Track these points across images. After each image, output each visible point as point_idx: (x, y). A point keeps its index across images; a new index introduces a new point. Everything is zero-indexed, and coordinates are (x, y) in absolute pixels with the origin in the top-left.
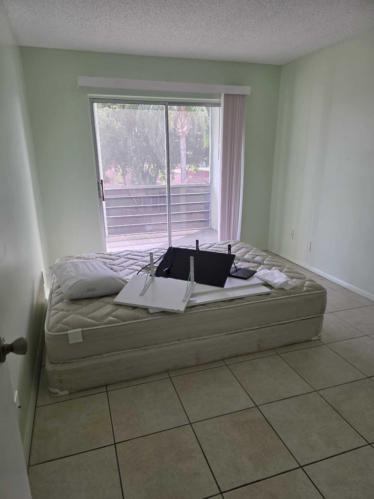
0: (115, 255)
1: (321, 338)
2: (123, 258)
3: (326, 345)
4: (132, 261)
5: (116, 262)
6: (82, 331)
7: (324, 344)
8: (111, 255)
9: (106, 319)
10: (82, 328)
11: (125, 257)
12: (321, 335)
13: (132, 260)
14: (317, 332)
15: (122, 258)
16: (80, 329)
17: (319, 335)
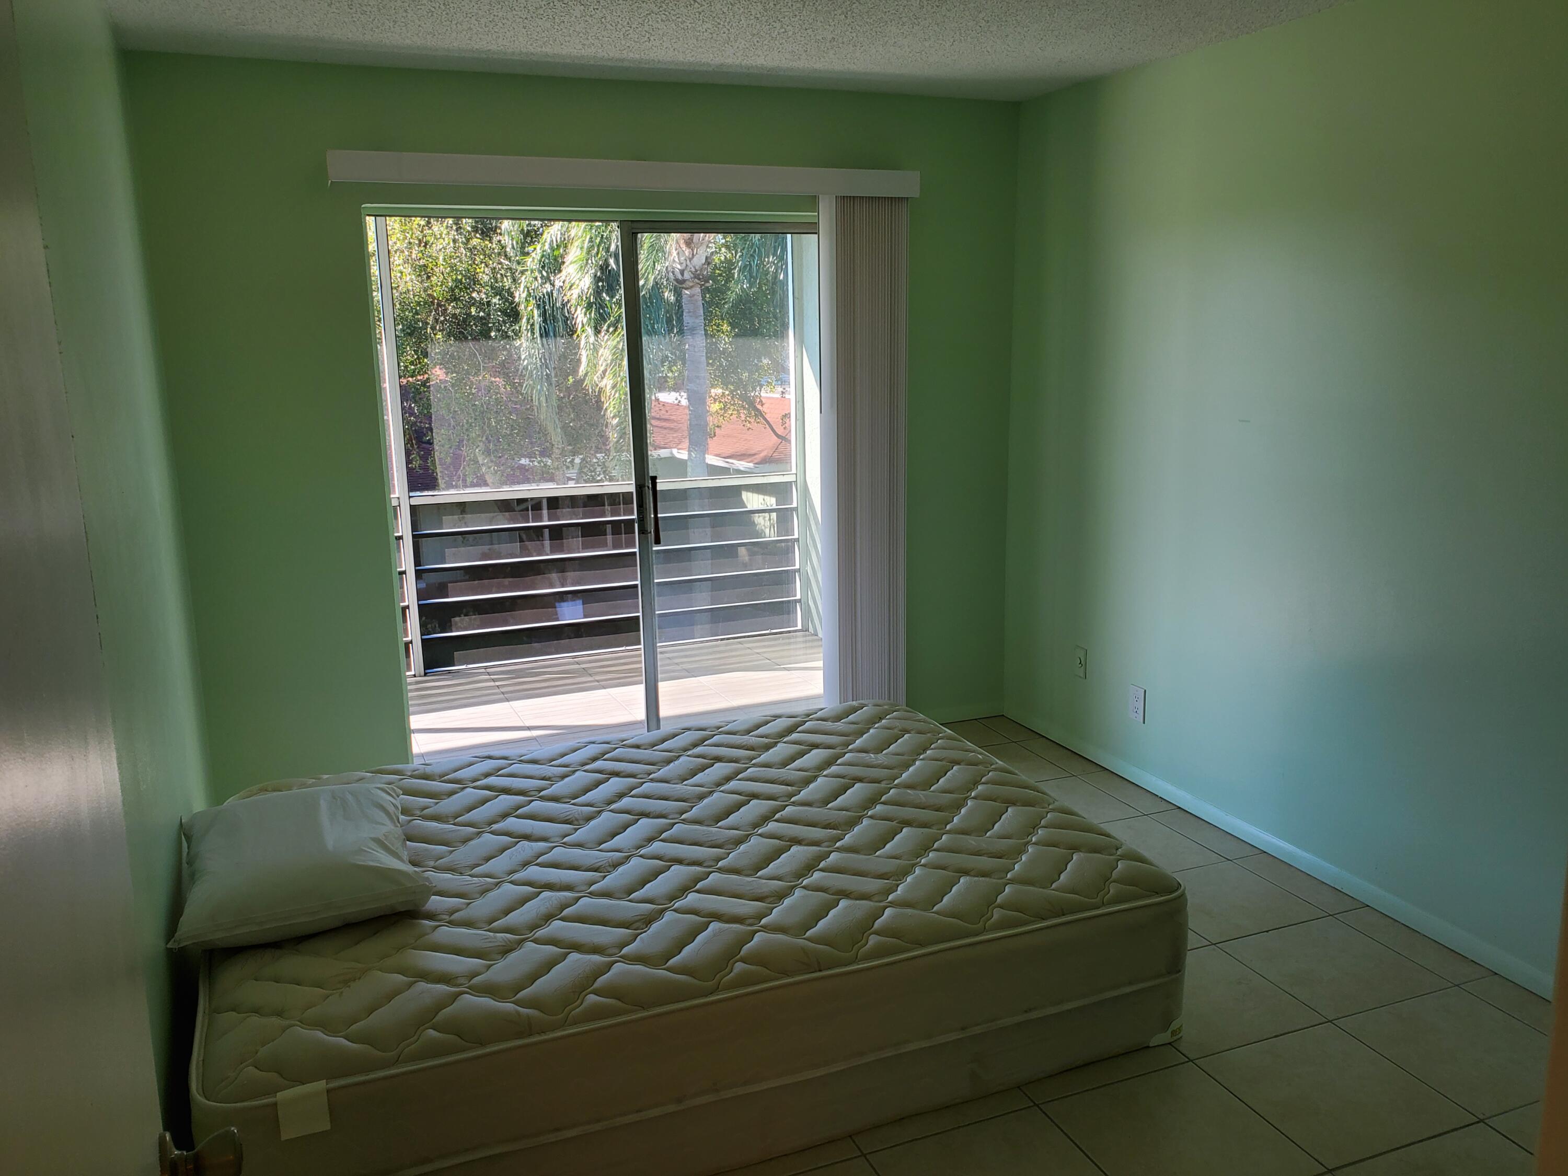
0: (441, 777)
1: (1181, 1037)
2: (474, 788)
3: (1196, 1061)
4: (505, 801)
5: (448, 805)
6: (328, 1091)
7: (1190, 1060)
8: (426, 777)
9: (416, 1037)
10: (329, 1078)
11: (478, 783)
12: (1181, 1026)
13: (505, 796)
14: (1167, 1019)
15: (469, 790)
16: (322, 1085)
17: (1174, 1026)
